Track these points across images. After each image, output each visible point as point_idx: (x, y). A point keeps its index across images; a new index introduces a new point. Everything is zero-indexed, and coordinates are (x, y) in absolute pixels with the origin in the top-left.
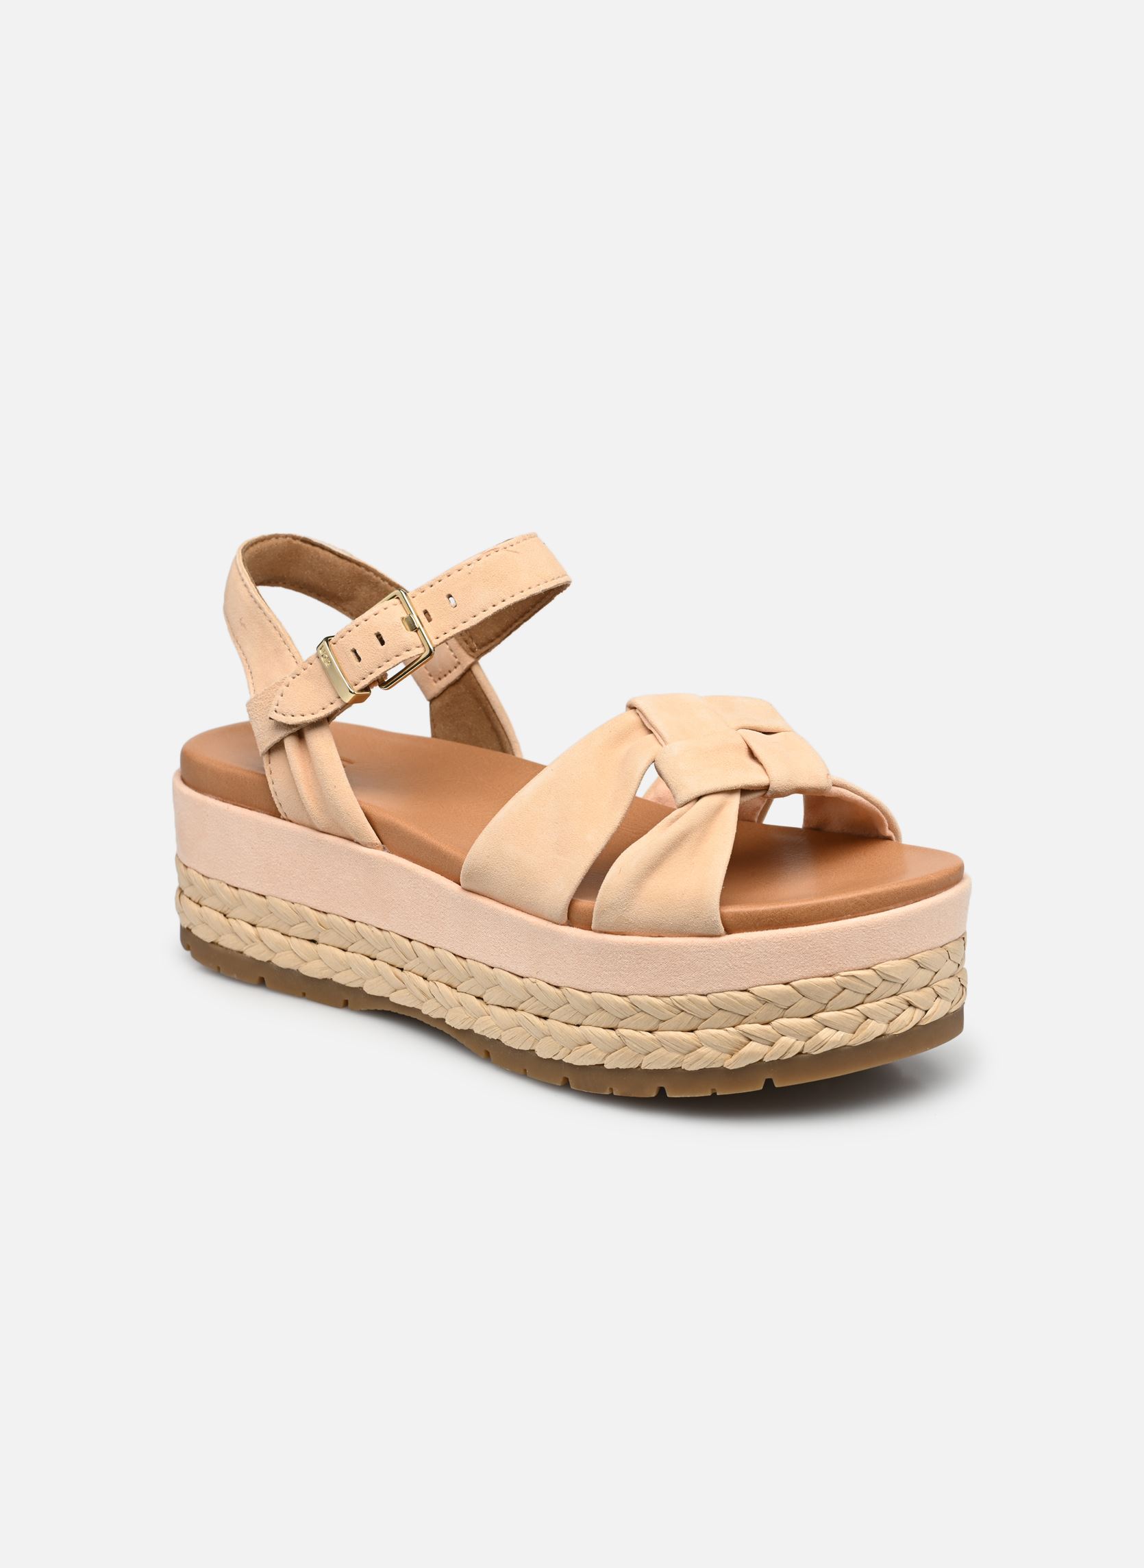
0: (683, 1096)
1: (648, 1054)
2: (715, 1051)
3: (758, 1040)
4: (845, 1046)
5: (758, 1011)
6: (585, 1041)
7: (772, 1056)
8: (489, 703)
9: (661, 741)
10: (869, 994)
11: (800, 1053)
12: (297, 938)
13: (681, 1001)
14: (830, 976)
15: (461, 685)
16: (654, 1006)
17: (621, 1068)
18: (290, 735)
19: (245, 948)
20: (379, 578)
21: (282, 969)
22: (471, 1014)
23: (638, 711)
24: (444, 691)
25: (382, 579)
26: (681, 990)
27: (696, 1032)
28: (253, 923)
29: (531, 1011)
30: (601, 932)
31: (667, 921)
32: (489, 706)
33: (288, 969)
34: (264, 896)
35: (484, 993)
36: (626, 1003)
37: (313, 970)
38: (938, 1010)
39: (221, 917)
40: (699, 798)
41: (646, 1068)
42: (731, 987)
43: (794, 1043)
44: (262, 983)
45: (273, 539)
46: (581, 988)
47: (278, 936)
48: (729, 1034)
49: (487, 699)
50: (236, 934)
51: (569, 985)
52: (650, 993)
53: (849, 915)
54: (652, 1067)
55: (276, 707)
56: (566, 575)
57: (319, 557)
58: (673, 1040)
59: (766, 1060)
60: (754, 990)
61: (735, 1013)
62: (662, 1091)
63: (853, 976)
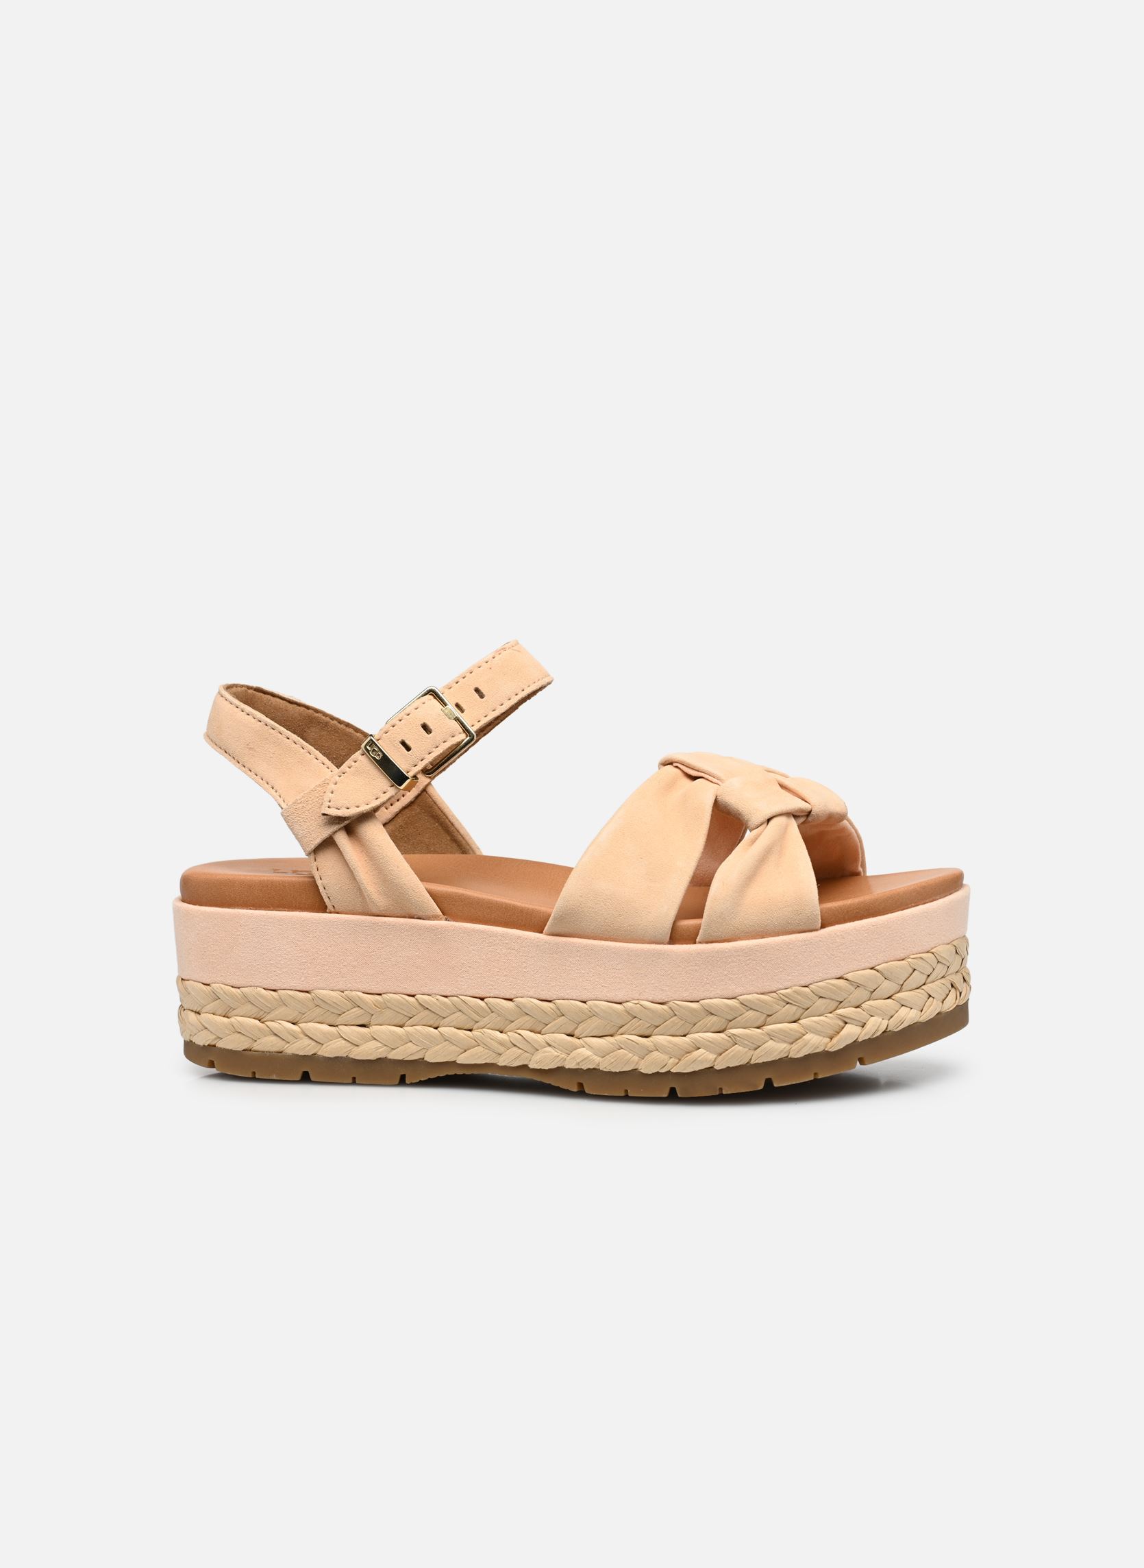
0: (789, 1084)
1: (757, 1049)
2: (818, 1037)
3: (853, 1022)
4: (916, 1023)
5: (851, 996)
6: (693, 1047)
7: (865, 1035)
8: (447, 818)
9: (714, 780)
10: (929, 976)
11: (885, 1032)
12: (346, 1025)
13: (787, 993)
14: (903, 960)
15: (415, 807)
16: (763, 1002)
17: (731, 1066)
18: (339, 829)
19: (286, 1046)
20: (328, 719)
21: (329, 1058)
22: (561, 1051)
23: (675, 764)
24: (397, 815)
25: (331, 719)
26: (787, 984)
27: (800, 1021)
28: (294, 1022)
29: (633, 1032)
30: (707, 943)
31: (772, 921)
32: (447, 820)
33: (337, 1058)
34: (307, 992)
35: (576, 1028)
36: (736, 1004)
37: (368, 1050)
38: (950, 1004)
39: (257, 1022)
40: (768, 821)
41: (756, 1062)
42: (830, 976)
43: (881, 1022)
44: (305, 1078)
45: (235, 688)
46: (689, 999)
47: (325, 1027)
48: (830, 1020)
49: (444, 814)
50: (276, 1035)
51: (675, 998)
52: (759, 991)
53: (913, 905)
54: (760, 1061)
55: (329, 803)
56: (549, 676)
57: (272, 703)
58: (781, 1030)
59: (860, 1040)
60: (848, 976)
61: (833, 1000)
62: (769, 1082)
63: (921, 958)
